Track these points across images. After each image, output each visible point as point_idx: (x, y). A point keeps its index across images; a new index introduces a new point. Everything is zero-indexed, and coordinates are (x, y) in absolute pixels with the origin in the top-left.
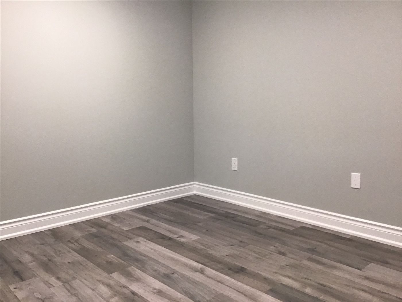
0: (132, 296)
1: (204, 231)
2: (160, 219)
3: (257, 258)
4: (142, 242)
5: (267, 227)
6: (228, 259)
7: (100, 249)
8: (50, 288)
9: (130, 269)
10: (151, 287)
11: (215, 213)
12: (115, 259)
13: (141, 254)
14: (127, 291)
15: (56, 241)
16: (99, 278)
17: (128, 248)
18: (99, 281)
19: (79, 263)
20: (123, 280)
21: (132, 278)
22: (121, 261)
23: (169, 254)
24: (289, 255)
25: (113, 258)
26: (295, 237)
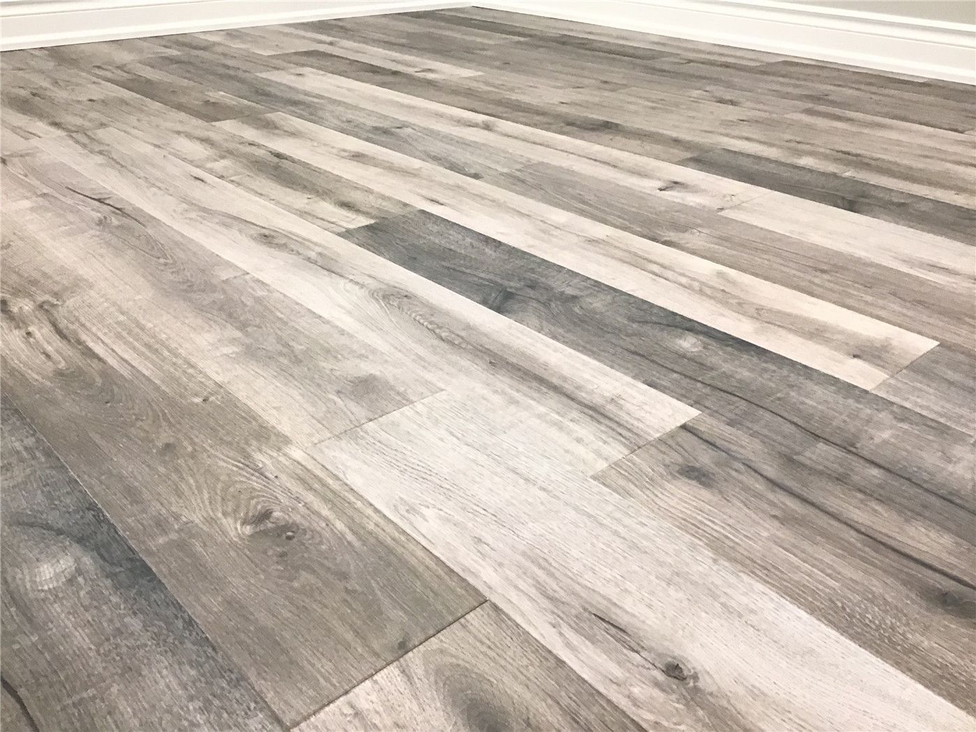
0: (276, 160)
1: (497, 63)
2: (365, 40)
3: (653, 108)
4: (311, 75)
5: (684, 62)
6: (564, 109)
7: (185, 82)
8: (27, 139)
9: (271, 116)
10: (333, 147)
11: (531, 36)
12: (231, 99)
13: (307, 94)
14: (260, 153)
15: (59, 65)
16: (179, 128)
17: (270, 83)
18: (179, 133)
19: (124, 102)
20: (250, 133)
21: (277, 131)
22: (246, 102)
23: (390, 97)
24: (748, 104)
25: (223, 96)
26: (765, 77)
